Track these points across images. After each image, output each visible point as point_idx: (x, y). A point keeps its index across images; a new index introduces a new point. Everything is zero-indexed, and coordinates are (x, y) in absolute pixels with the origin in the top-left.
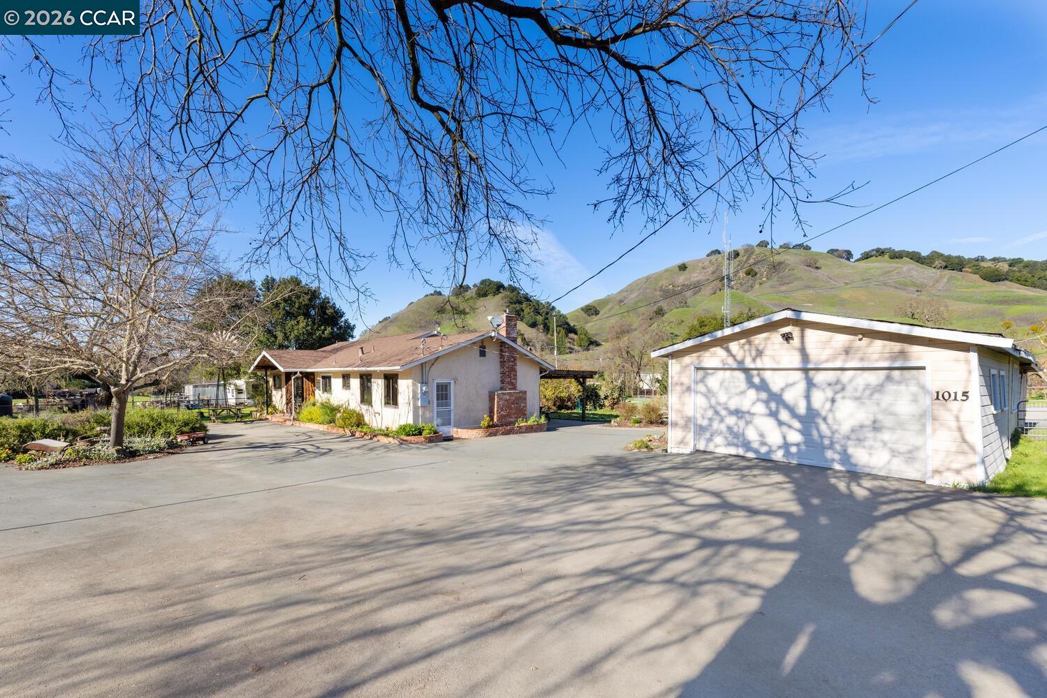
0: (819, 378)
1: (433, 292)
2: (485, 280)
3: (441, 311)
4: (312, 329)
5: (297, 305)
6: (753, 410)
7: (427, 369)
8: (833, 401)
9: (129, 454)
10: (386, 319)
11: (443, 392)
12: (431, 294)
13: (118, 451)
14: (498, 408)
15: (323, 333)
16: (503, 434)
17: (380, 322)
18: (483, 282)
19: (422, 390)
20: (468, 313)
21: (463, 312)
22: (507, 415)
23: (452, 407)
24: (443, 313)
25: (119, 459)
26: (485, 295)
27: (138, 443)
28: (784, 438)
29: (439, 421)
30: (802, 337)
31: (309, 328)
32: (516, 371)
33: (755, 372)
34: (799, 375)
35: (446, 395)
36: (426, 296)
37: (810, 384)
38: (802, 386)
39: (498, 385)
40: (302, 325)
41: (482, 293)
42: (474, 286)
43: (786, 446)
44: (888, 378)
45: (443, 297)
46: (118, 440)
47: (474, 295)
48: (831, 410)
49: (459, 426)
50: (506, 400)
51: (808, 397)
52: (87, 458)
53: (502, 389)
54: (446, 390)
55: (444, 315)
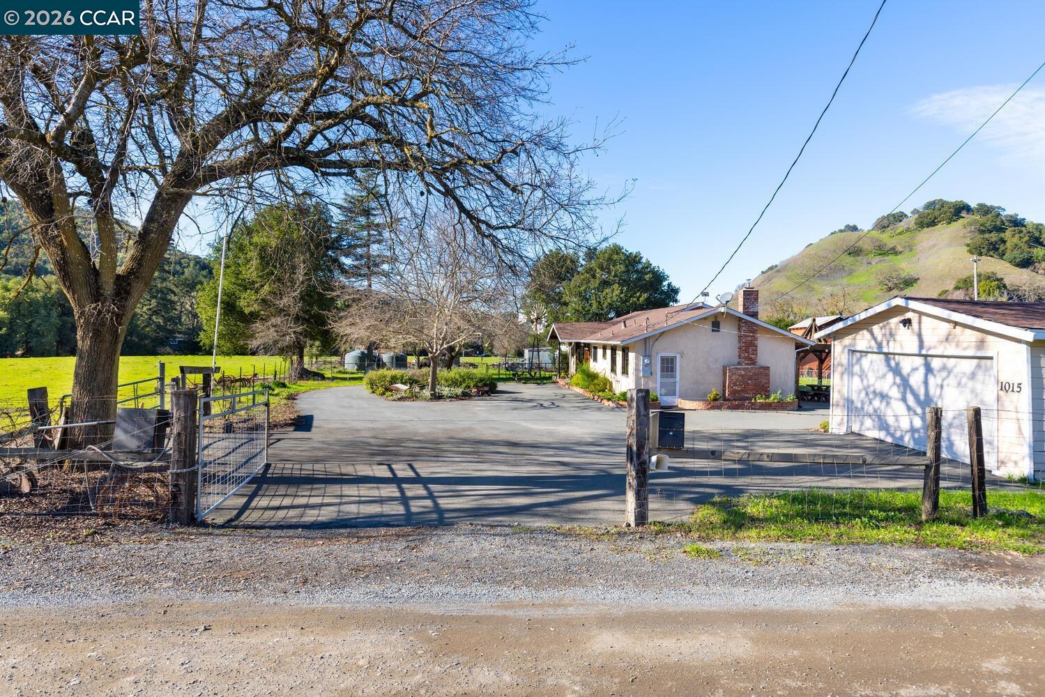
0: (936, 363)
1: (843, 228)
2: (934, 202)
3: (855, 252)
4: (626, 296)
5: (613, 273)
6: (891, 394)
7: (651, 343)
8: (942, 387)
9: (437, 397)
10: (771, 268)
11: (668, 366)
12: (841, 231)
13: (431, 394)
14: (729, 382)
15: (638, 299)
16: (729, 408)
17: (763, 272)
18: (930, 205)
19: (644, 362)
20: (900, 253)
21: (894, 251)
22: (742, 391)
23: (678, 379)
24: (858, 255)
25: (431, 399)
26: (933, 223)
27: (446, 391)
28: (911, 423)
29: (663, 391)
30: (920, 323)
31: (622, 295)
32: (756, 346)
33: (892, 356)
34: (919, 361)
35: (672, 368)
36: (832, 233)
37: (929, 369)
38: (922, 371)
39: (736, 360)
40: (617, 292)
41: (926, 221)
42: (913, 212)
43: (913, 430)
44: (978, 366)
45: (860, 233)
46: (433, 388)
47: (912, 225)
48: (941, 395)
49: (685, 397)
50: (742, 376)
51: (926, 383)
52: (416, 397)
53: (739, 364)
54: (672, 363)
55: (859, 258)
